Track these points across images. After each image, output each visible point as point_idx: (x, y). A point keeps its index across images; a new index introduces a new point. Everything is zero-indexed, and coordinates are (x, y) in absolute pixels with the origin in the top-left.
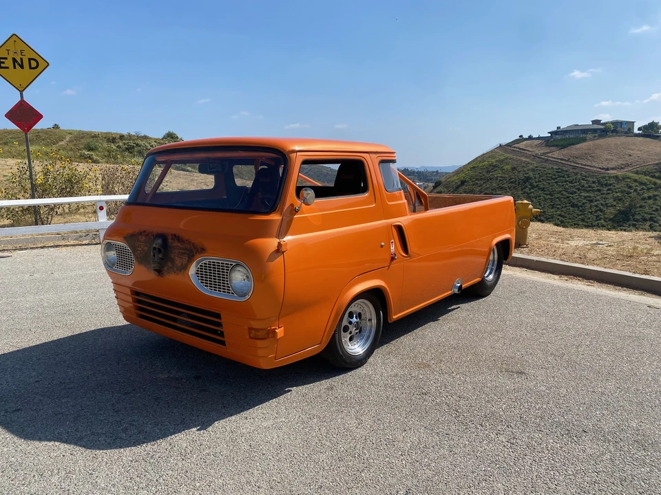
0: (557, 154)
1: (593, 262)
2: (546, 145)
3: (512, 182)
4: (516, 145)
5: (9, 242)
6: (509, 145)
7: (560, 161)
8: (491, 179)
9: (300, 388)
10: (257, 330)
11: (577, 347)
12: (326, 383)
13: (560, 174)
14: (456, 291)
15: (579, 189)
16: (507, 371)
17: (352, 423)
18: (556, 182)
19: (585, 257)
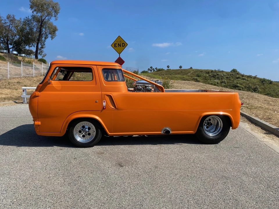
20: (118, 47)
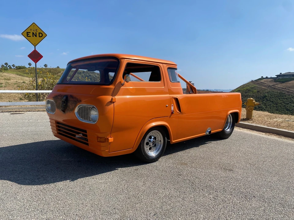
0: (280, 86)
1: (283, 127)
2: (274, 81)
3: (257, 98)
4: (260, 81)
5: (25, 108)
6: (256, 81)
7: (281, 89)
8: (247, 96)
9: (123, 168)
10: (101, 138)
11: (264, 162)
12: (135, 167)
13: (281, 95)
14: (208, 133)
15: (290, 102)
16: (224, 169)
17: (141, 184)
18: (279, 99)
19: (280, 125)
20: (33, 36)
